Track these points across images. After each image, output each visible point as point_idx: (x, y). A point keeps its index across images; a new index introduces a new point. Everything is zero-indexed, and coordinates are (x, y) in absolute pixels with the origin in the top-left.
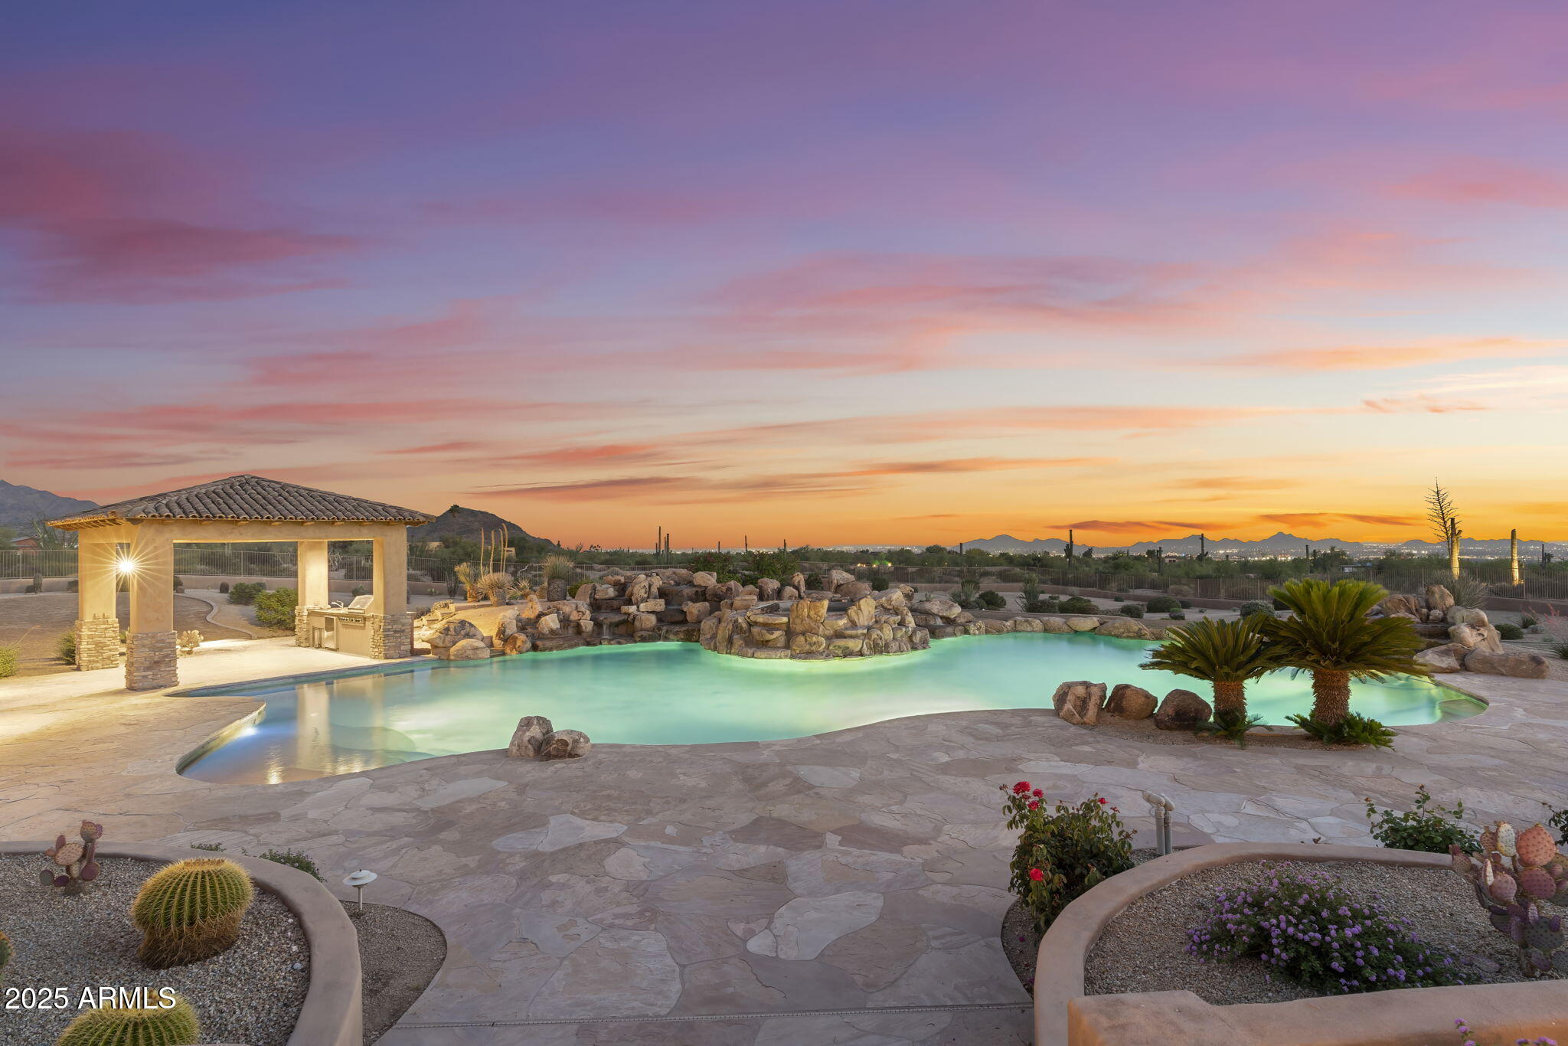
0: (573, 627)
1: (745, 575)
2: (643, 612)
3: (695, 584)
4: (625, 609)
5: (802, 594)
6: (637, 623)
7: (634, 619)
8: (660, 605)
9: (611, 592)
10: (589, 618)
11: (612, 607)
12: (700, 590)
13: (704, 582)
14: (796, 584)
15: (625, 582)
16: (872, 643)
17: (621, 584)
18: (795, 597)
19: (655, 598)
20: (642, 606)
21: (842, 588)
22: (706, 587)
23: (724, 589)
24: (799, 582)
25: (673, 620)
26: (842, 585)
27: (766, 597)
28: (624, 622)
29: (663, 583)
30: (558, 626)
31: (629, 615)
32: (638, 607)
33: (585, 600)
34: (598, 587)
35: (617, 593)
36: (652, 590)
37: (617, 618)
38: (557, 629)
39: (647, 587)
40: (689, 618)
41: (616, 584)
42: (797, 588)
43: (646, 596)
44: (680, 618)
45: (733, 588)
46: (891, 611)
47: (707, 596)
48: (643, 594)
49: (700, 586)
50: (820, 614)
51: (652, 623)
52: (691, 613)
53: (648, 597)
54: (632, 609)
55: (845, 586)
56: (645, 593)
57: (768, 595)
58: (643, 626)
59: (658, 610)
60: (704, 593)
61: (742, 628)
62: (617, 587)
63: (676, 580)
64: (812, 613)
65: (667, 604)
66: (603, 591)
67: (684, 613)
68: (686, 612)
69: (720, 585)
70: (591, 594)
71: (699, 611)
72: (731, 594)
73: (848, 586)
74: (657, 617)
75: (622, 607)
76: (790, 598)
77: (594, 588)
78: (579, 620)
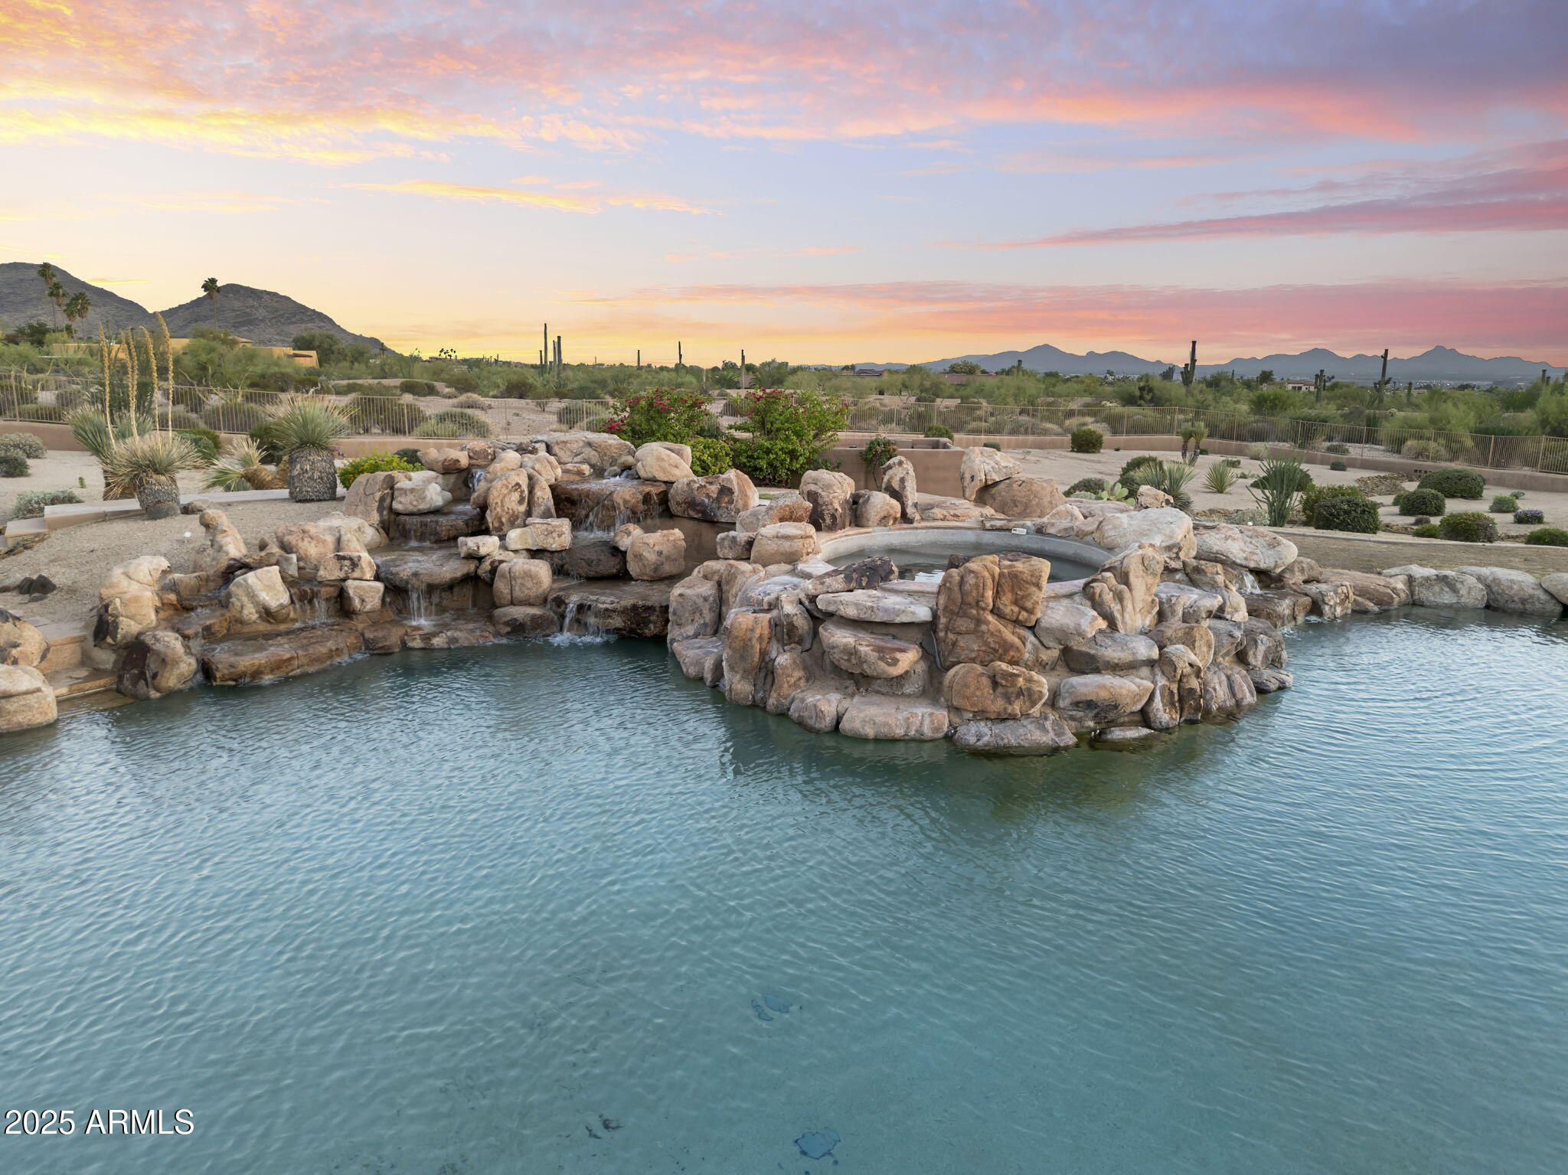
0: (327, 600)
1: (735, 440)
2: (515, 551)
3: (642, 474)
4: (471, 543)
5: (910, 510)
6: (501, 586)
7: (494, 570)
8: (560, 533)
9: (435, 494)
10: (369, 575)
11: (437, 534)
12: (654, 490)
13: (664, 470)
14: (896, 485)
15: (471, 466)
16: (1174, 687)
17: (460, 471)
18: (895, 519)
19: (546, 515)
20: (514, 536)
21: (994, 491)
22: (669, 483)
23: (714, 489)
24: (902, 480)
25: (592, 574)
26: (996, 484)
27: (828, 521)
28: (470, 579)
29: (565, 471)
30: (285, 599)
31: (480, 559)
32: (502, 538)
33: (366, 515)
34: (403, 483)
35: (448, 495)
36: (538, 493)
37: (450, 569)
38: (282, 606)
39: (525, 487)
40: (633, 568)
41: (449, 469)
42: (897, 495)
43: (523, 508)
44: (610, 565)
45: (736, 489)
46: (1178, 576)
47: (672, 505)
48: (514, 503)
49: (653, 480)
50: (1029, 605)
51: (539, 583)
52: (639, 557)
53: (529, 513)
54: (488, 545)
55: (1002, 486)
56: (521, 502)
57: (833, 517)
58: (517, 593)
59: (554, 547)
60: (664, 498)
61: (792, 627)
62: (452, 478)
63: (593, 461)
64: (1006, 599)
65: (575, 527)
66: (412, 490)
67: (616, 551)
68: (624, 553)
69: (701, 481)
70: (382, 500)
71: (660, 553)
72: (731, 502)
73: (1010, 485)
74: (552, 565)
75: (461, 539)
76: (883, 521)
77: (390, 483)
78: (344, 580)
